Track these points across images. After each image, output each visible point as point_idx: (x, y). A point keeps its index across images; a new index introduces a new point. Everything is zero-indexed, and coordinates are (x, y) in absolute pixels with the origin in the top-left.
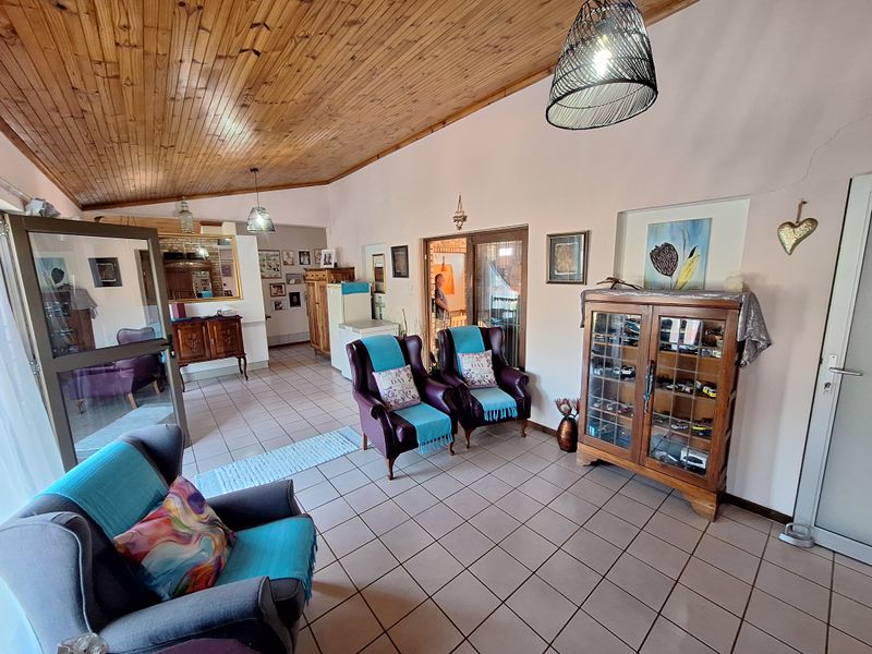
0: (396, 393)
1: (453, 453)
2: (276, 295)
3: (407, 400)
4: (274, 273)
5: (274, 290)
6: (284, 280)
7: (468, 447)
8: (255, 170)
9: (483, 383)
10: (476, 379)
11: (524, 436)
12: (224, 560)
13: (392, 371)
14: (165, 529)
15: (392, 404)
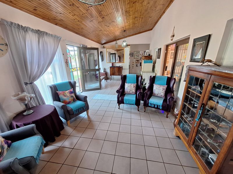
0: (128, 89)
1: (138, 110)
2: (137, 63)
3: (130, 92)
4: (137, 57)
5: (137, 62)
6: (139, 59)
7: (145, 111)
8: (125, 31)
9: (158, 95)
10: (156, 93)
11: (167, 117)
12: (71, 102)
13: (130, 84)
14: (63, 93)
15: (126, 92)
